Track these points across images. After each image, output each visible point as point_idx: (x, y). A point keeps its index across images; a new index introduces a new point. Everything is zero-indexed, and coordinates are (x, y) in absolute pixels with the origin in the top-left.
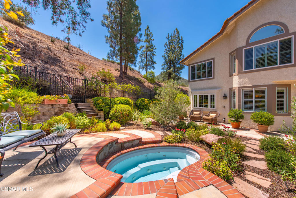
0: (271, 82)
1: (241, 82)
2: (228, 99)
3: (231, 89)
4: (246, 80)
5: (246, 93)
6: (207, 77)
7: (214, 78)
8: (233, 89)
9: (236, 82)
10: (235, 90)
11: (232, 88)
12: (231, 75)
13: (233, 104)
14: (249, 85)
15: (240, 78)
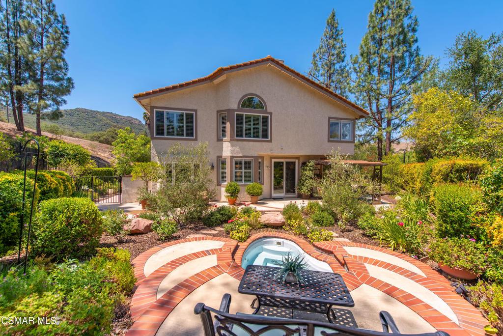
0: (256, 154)
1: (234, 150)
2: (215, 169)
3: (219, 157)
4: (237, 149)
5: (237, 163)
6: (186, 136)
7: (196, 139)
8: (223, 157)
9: (228, 150)
10: (226, 159)
11: (221, 157)
12: (220, 140)
13: (221, 176)
14: (240, 155)
15: (232, 146)
